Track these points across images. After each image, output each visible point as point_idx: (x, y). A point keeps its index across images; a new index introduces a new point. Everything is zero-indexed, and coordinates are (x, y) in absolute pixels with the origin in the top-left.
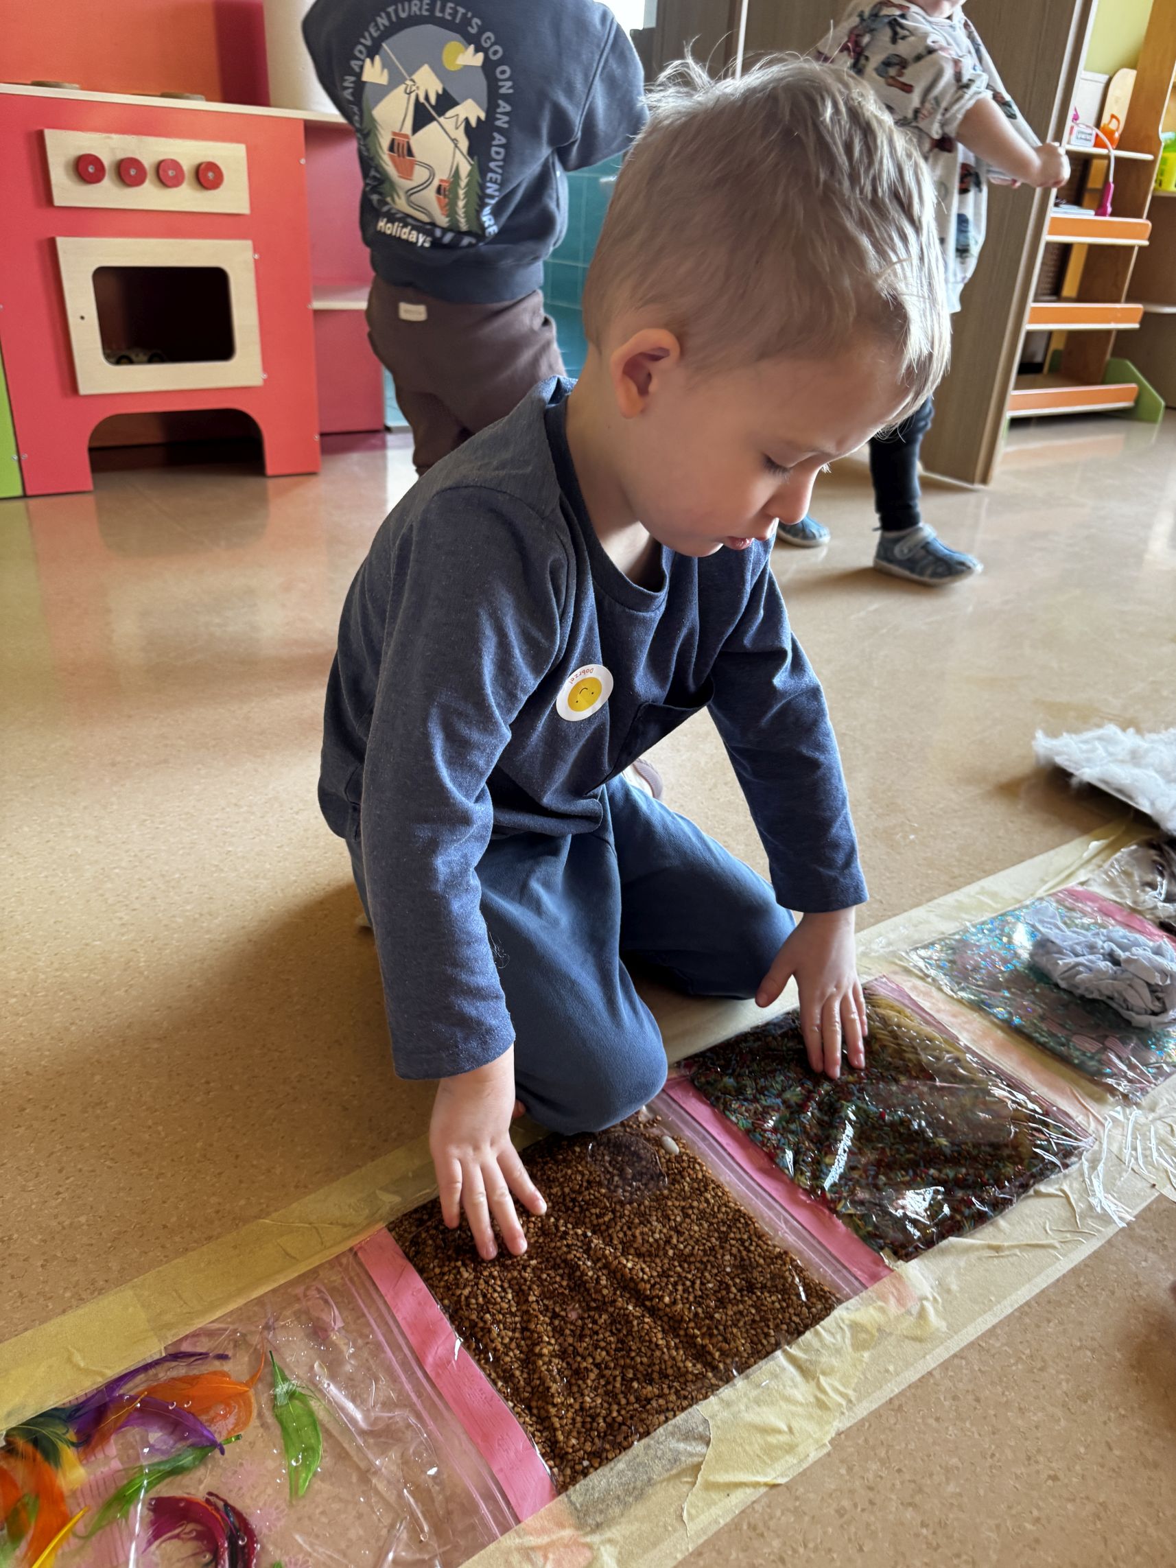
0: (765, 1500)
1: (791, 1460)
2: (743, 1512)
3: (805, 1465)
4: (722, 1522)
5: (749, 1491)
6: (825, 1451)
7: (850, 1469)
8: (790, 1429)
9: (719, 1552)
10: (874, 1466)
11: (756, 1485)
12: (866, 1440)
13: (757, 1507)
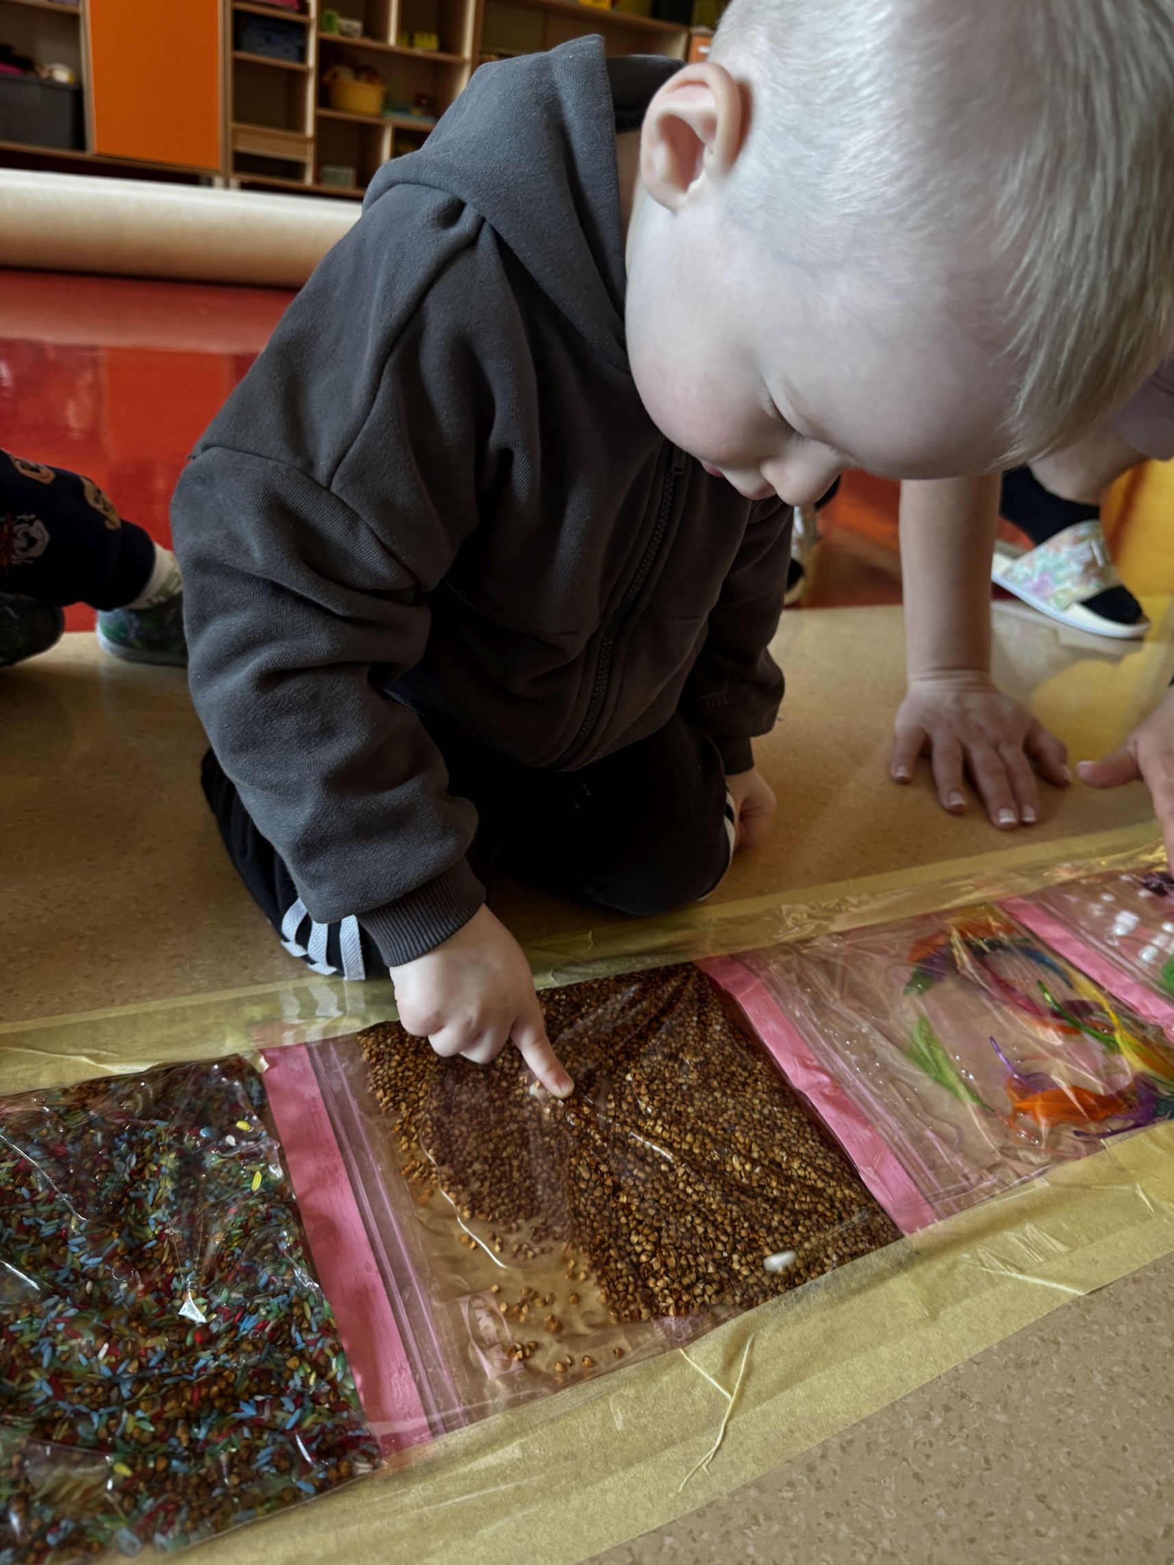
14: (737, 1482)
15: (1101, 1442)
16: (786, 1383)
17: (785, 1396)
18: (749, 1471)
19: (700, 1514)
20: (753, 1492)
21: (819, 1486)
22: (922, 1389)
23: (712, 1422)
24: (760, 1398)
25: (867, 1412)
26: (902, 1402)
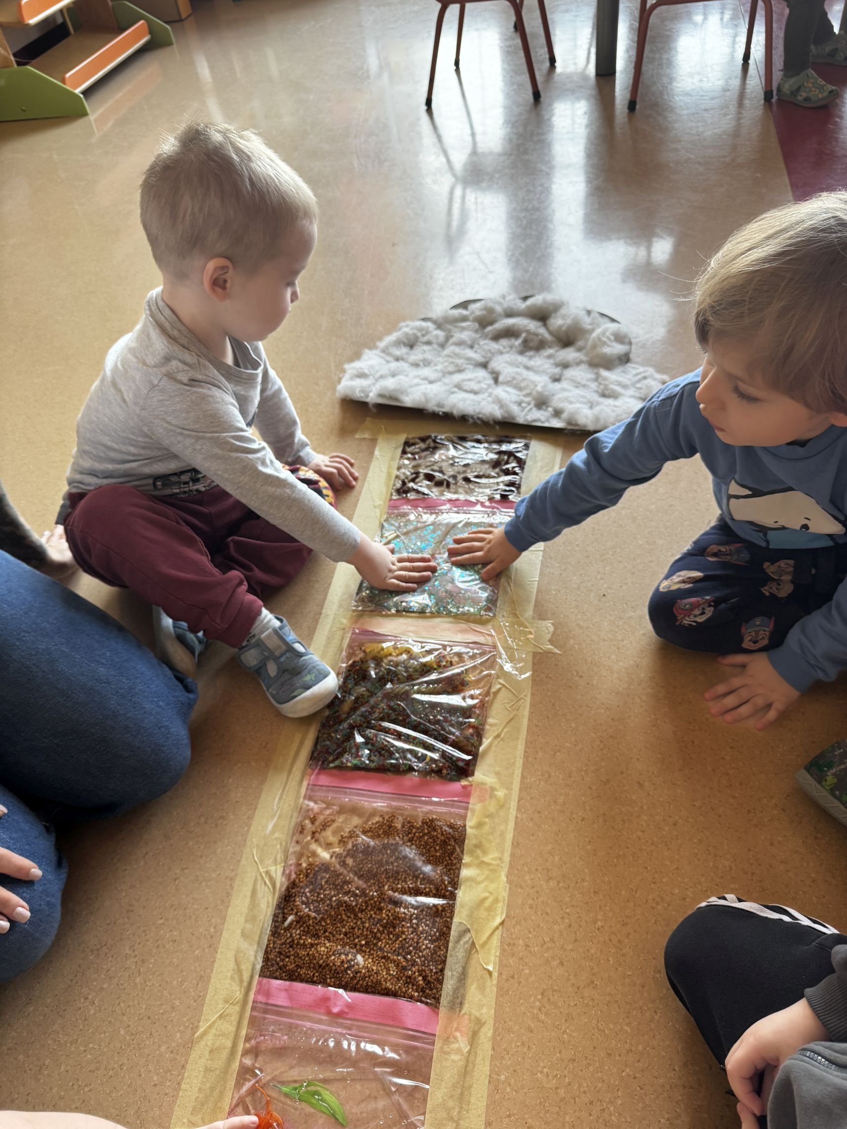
0: (505, 930)
1: (500, 905)
2: (501, 942)
3: (506, 902)
4: (498, 954)
5: (496, 933)
6: (508, 889)
7: (521, 887)
8: (491, 893)
9: (506, 966)
10: (527, 877)
11: (497, 928)
12: (517, 870)
13: (504, 935)
14: (244, 856)
15: (168, 980)
16: (254, 892)
17: (251, 888)
18: (243, 862)
19: (245, 841)
20: (239, 858)
21: (227, 878)
22: (221, 934)
23: (261, 861)
24: (256, 880)
25: (230, 909)
26: (223, 924)
